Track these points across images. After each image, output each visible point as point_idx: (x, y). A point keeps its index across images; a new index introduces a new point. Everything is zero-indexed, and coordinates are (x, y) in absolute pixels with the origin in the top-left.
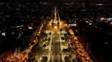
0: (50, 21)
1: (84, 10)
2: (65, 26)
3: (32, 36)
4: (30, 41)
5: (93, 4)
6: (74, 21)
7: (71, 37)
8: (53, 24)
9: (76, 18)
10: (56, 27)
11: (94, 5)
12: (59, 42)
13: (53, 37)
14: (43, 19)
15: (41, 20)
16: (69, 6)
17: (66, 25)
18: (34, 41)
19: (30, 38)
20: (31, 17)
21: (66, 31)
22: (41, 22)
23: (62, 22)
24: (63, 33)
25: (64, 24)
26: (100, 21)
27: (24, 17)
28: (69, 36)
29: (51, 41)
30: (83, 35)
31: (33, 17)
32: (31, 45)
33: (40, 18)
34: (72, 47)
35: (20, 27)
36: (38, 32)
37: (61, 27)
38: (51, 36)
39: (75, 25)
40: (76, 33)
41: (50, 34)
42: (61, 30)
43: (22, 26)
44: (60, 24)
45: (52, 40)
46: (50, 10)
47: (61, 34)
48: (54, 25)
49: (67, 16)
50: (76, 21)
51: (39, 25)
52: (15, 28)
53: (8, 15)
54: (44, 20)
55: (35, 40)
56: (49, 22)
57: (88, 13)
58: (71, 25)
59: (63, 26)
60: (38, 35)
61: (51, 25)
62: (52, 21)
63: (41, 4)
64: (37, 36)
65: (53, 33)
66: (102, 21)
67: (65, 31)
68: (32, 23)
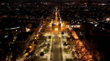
0: (51, 22)
1: (87, 10)
2: (67, 27)
3: (28, 40)
4: (25, 46)
5: (95, 4)
6: (77, 22)
7: (75, 42)
8: (53, 25)
9: (79, 18)
10: (56, 29)
11: (97, 5)
12: (61, 48)
13: (53, 42)
14: (42, 20)
15: (40, 21)
16: (70, 5)
17: (69, 26)
18: (30, 47)
19: (24, 44)
20: (30, 18)
21: (69, 34)
22: (41, 22)
23: (63, 23)
24: (65, 36)
25: (66, 25)
26: (106, 21)
27: (22, 18)
28: (72, 40)
29: (51, 47)
30: (92, 40)
31: (32, 17)
32: (26, 53)
33: (39, 18)
34: (78, 58)
35: (16, 29)
36: (36, 34)
37: (62, 29)
38: (51, 39)
39: (79, 26)
40: (81, 36)
41: (50, 37)
42: (63, 33)
43: (18, 28)
44: (62, 25)
45: (52, 45)
46: (50, 10)
47: (63, 37)
48: (55, 26)
49: (70, 16)
50: (80, 22)
51: (38, 27)
52: (9, 30)
53: (6, 15)
54: (44, 20)
55: (31, 45)
56: (49, 23)
57: (91, 13)
58: (74, 27)
59: (65, 27)
60: (35, 38)
61: (51, 26)
62: (52, 22)
63: (41, 4)
64: (34, 40)
65: (53, 36)
66: (108, 22)
67: (67, 33)
68: (30, 24)
